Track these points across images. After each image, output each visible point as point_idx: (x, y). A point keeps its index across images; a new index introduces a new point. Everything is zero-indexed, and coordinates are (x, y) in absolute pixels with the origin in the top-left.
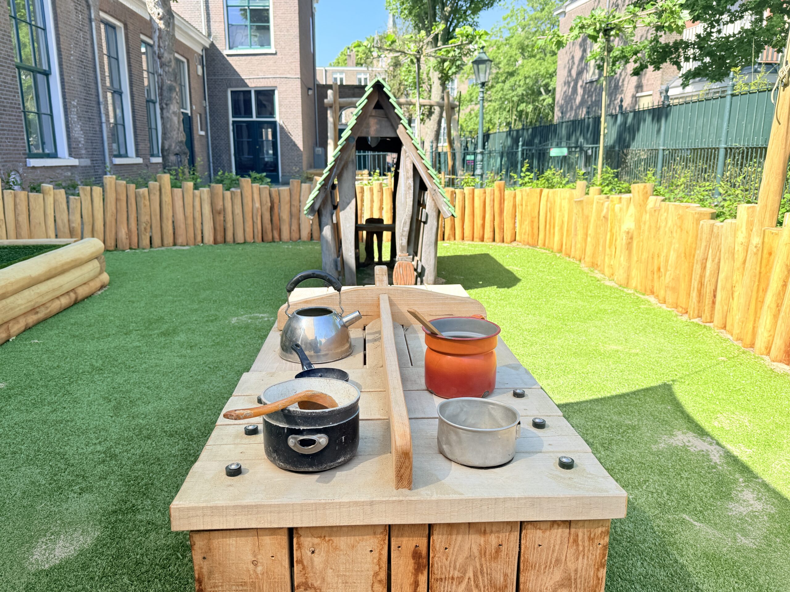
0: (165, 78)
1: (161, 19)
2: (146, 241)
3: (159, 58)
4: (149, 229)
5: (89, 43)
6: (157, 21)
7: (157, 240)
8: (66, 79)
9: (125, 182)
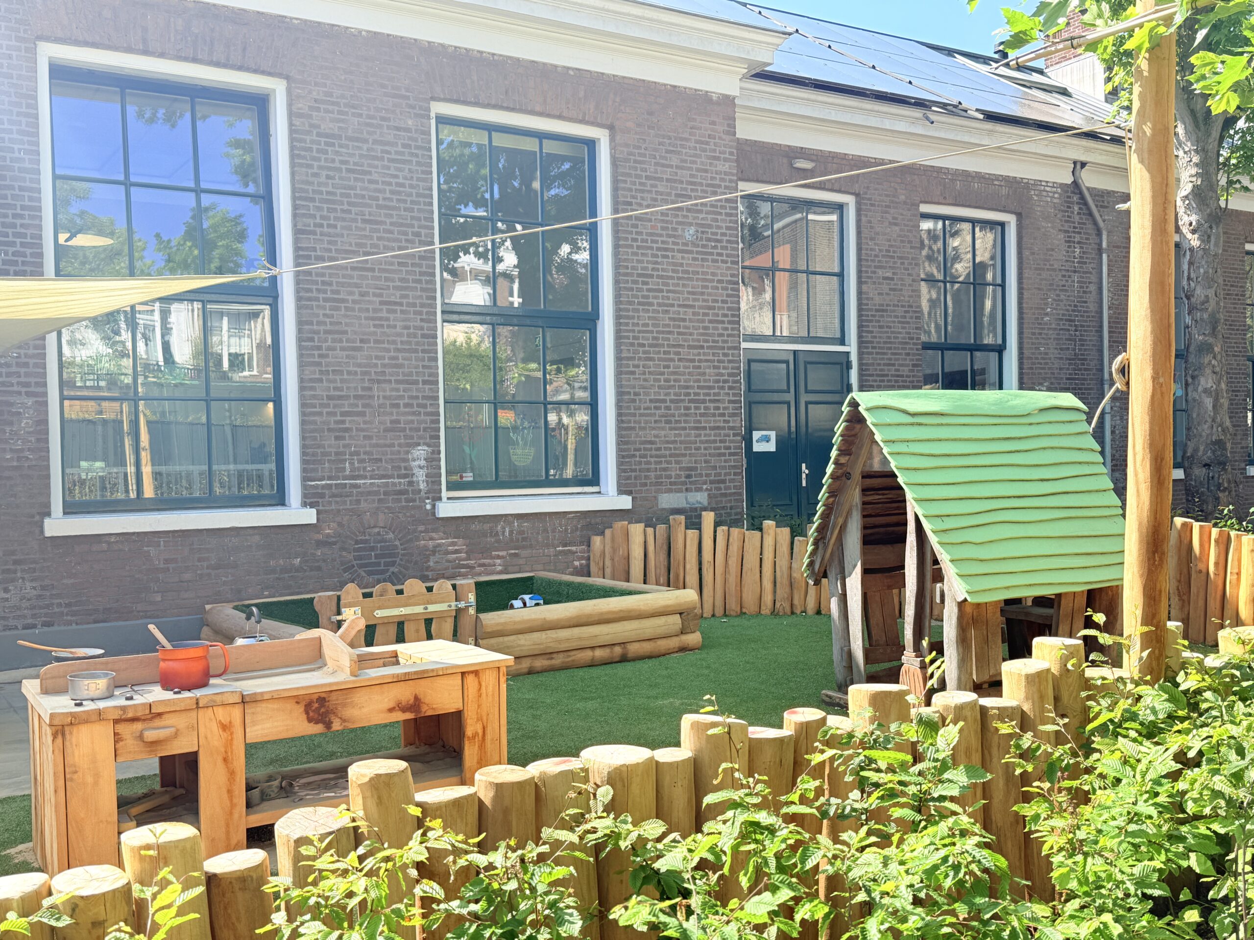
0: (1194, 331)
1: (1193, 232)
3: (1188, 298)
6: (1189, 236)
8: (1027, 353)
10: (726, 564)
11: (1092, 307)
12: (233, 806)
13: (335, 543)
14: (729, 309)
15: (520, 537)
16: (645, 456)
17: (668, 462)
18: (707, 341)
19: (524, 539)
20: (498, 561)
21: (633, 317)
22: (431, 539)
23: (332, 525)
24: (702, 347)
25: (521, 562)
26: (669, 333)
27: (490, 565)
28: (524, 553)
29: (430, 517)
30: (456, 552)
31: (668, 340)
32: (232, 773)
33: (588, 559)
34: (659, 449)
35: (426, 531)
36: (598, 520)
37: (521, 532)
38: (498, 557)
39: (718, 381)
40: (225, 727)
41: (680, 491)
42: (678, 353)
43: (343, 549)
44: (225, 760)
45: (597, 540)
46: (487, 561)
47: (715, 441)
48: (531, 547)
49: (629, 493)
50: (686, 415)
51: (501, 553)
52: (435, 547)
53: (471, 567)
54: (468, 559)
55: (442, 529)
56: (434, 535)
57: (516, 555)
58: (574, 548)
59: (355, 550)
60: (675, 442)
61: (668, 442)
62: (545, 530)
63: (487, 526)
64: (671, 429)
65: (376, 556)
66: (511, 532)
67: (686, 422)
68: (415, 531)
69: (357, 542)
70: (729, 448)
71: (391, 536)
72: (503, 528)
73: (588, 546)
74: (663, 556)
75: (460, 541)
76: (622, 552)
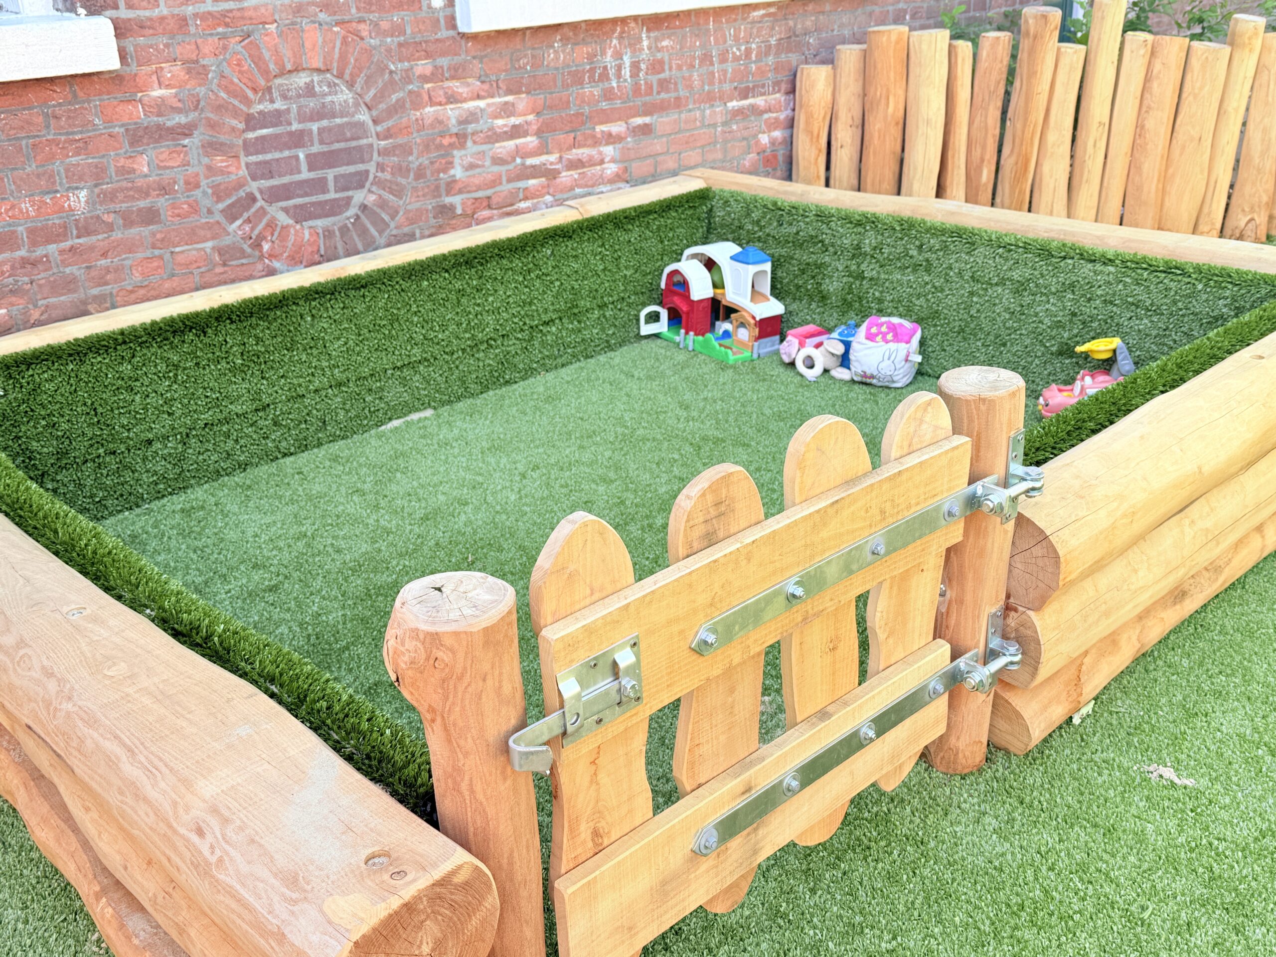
10: (1140, 128)
13: (186, 131)
15: (654, 79)
19: (664, 85)
20: (609, 151)
22: (452, 99)
23: (170, 71)
25: (658, 145)
27: (592, 163)
28: (662, 121)
29: (444, 33)
30: (516, 132)
33: (791, 124)
35: (436, 76)
37: (657, 66)
38: (610, 139)
43: (212, 147)
45: (816, 78)
46: (584, 152)
48: (678, 103)
51: (617, 128)
52: (464, 122)
53: (551, 174)
54: (543, 149)
55: (477, 66)
56: (456, 86)
57: (646, 130)
58: (760, 101)
59: (250, 147)
62: (706, 58)
65: (314, 162)
66: (635, 66)
68: (407, 78)
69: (251, 122)
71: (344, 96)
72: (618, 55)
73: (792, 91)
74: (994, 114)
75: (522, 101)
76: (894, 108)
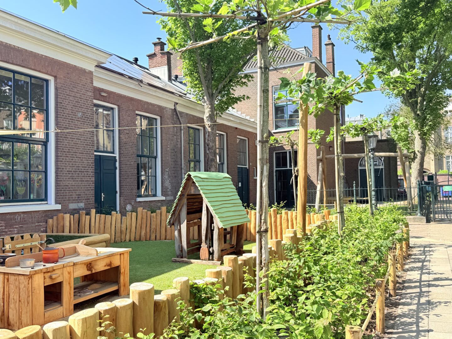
0: (210, 155)
1: (209, 127)
2: (153, 237)
3: (208, 145)
4: (155, 232)
5: (179, 140)
6: (208, 128)
7: (158, 237)
8: (164, 159)
9: (146, 210)
10: (99, 227)
11: (179, 146)
12: (71, 298)
14: (91, 141)
15: (23, 220)
16: (65, 191)
17: (72, 193)
18: (84, 151)
19: (25, 221)
20: (16, 229)
21: (62, 142)
24: (83, 153)
25: (24, 229)
26: (73, 148)
27: (13, 231)
28: (25, 226)
30: (1, 226)
31: (73, 150)
32: (71, 287)
33: (46, 227)
34: (69, 188)
36: (49, 213)
37: (24, 218)
38: (16, 228)
39: (88, 165)
40: (69, 273)
41: (76, 203)
42: (76, 155)
44: (69, 283)
45: (50, 221)
46: (12, 229)
47: (87, 185)
48: (27, 224)
49: (60, 204)
50: (78, 176)
51: (17, 226)
53: (6, 232)
54: (5, 229)
57: (22, 227)
58: (41, 224)
60: (74, 186)
61: (72, 186)
62: (32, 218)
63: (12, 216)
64: (73, 181)
66: (20, 218)
67: (78, 179)
70: (91, 188)
72: (18, 217)
73: (46, 223)
74: (77, 225)
75: (3, 222)
76: (61, 224)
